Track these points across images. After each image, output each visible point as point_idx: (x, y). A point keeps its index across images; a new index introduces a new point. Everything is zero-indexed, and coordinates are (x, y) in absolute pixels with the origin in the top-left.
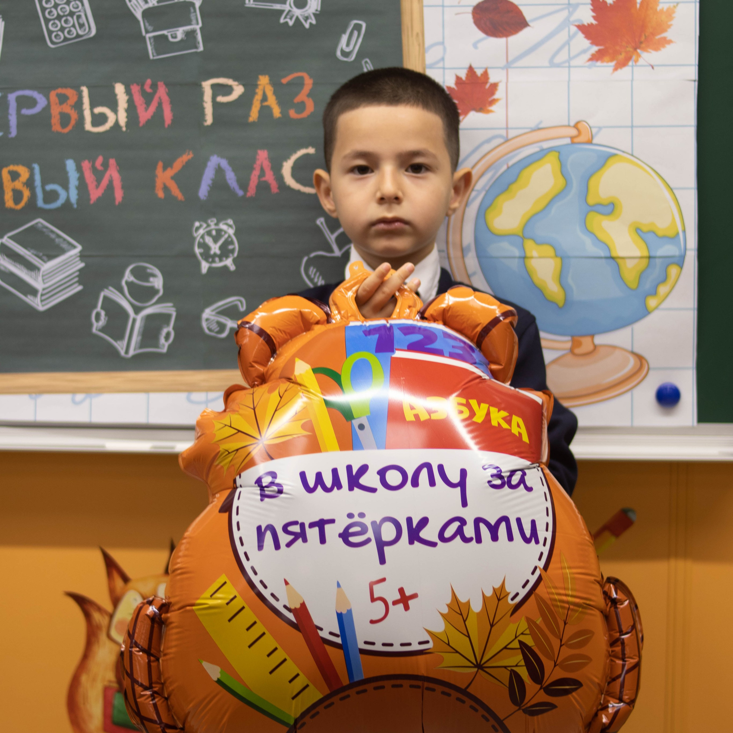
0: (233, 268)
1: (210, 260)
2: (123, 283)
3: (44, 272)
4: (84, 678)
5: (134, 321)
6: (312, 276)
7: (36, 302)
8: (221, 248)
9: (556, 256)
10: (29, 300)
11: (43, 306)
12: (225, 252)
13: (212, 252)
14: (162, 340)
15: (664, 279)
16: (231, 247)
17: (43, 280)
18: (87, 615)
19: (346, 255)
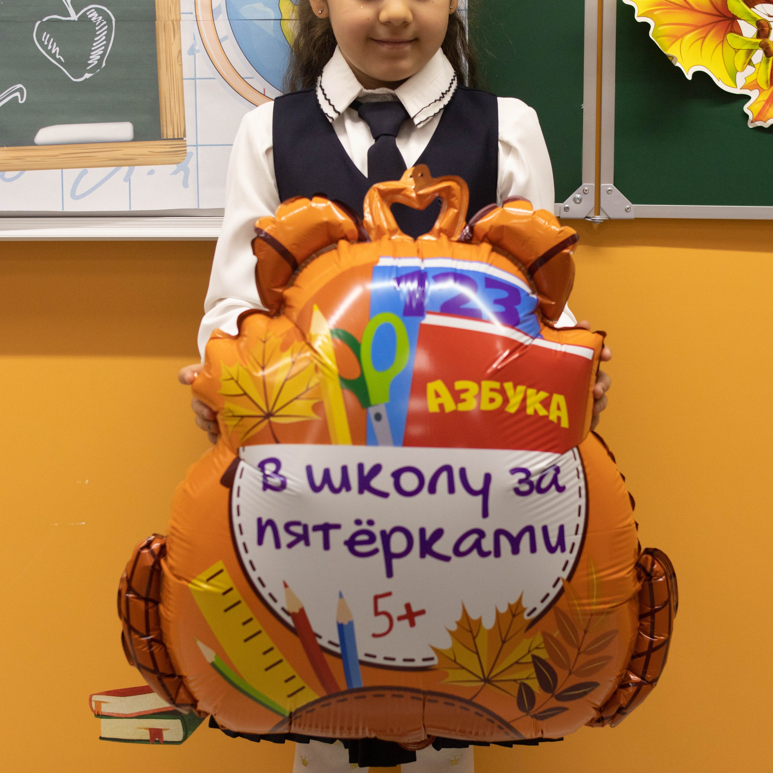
6: (46, 43)
19: (84, 19)
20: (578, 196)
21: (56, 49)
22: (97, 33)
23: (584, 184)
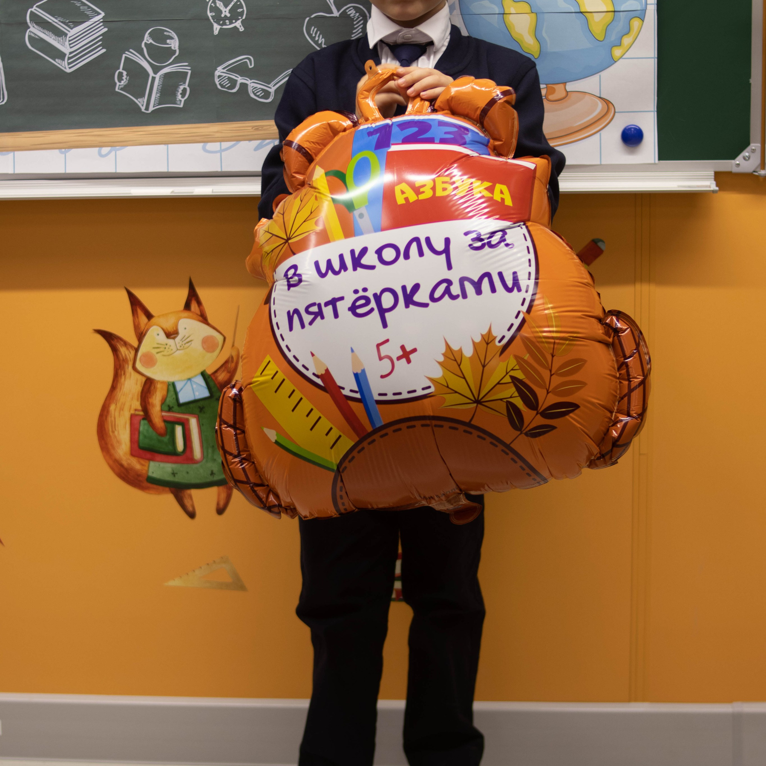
0: (242, 29)
1: (221, 22)
2: (143, 45)
3: (70, 37)
4: (112, 407)
5: (154, 79)
6: (314, 35)
7: (63, 65)
8: (230, 11)
9: (532, 13)
10: (57, 63)
11: (70, 68)
12: (235, 15)
13: (223, 16)
14: (179, 97)
15: (628, 33)
16: (240, 10)
17: (70, 44)
18: (115, 350)
19: (344, 15)
20: (747, 154)
21: (322, 40)
22: (355, 26)
23: (752, 145)
